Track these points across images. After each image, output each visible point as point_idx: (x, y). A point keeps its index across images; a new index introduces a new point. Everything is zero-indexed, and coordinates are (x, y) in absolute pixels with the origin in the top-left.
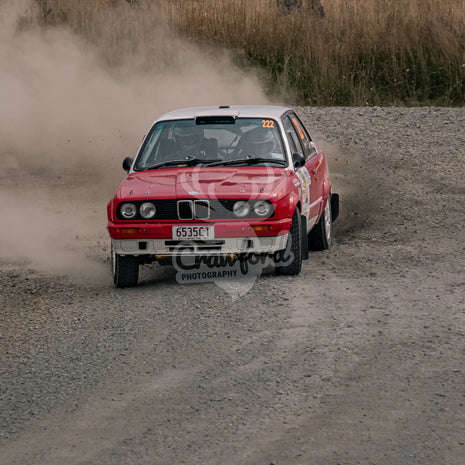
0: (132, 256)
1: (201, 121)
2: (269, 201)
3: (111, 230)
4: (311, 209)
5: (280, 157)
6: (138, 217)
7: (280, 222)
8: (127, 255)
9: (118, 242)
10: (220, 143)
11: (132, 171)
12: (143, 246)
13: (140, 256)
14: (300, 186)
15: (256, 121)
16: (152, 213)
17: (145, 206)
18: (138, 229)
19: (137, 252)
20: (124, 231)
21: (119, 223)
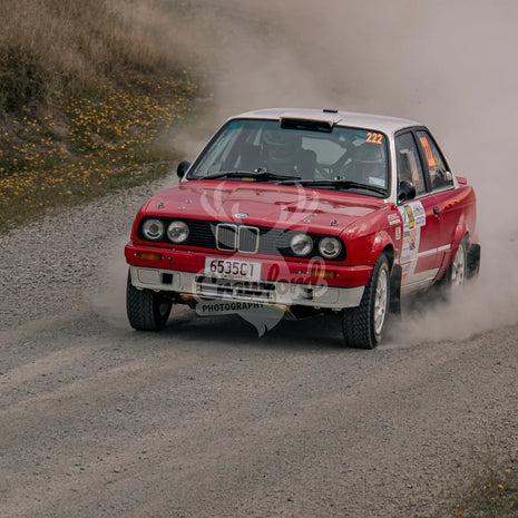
0: (151, 291)
1: (288, 124)
2: (340, 238)
3: (128, 252)
4: (420, 259)
5: (380, 183)
6: (165, 239)
7: (352, 269)
8: (145, 289)
9: (135, 270)
10: (319, 160)
11: (184, 179)
12: (167, 279)
13: (162, 292)
14: (401, 225)
15: (361, 133)
16: (183, 237)
17: (174, 226)
18: (161, 255)
19: (159, 286)
20: (143, 256)
21: (139, 244)
